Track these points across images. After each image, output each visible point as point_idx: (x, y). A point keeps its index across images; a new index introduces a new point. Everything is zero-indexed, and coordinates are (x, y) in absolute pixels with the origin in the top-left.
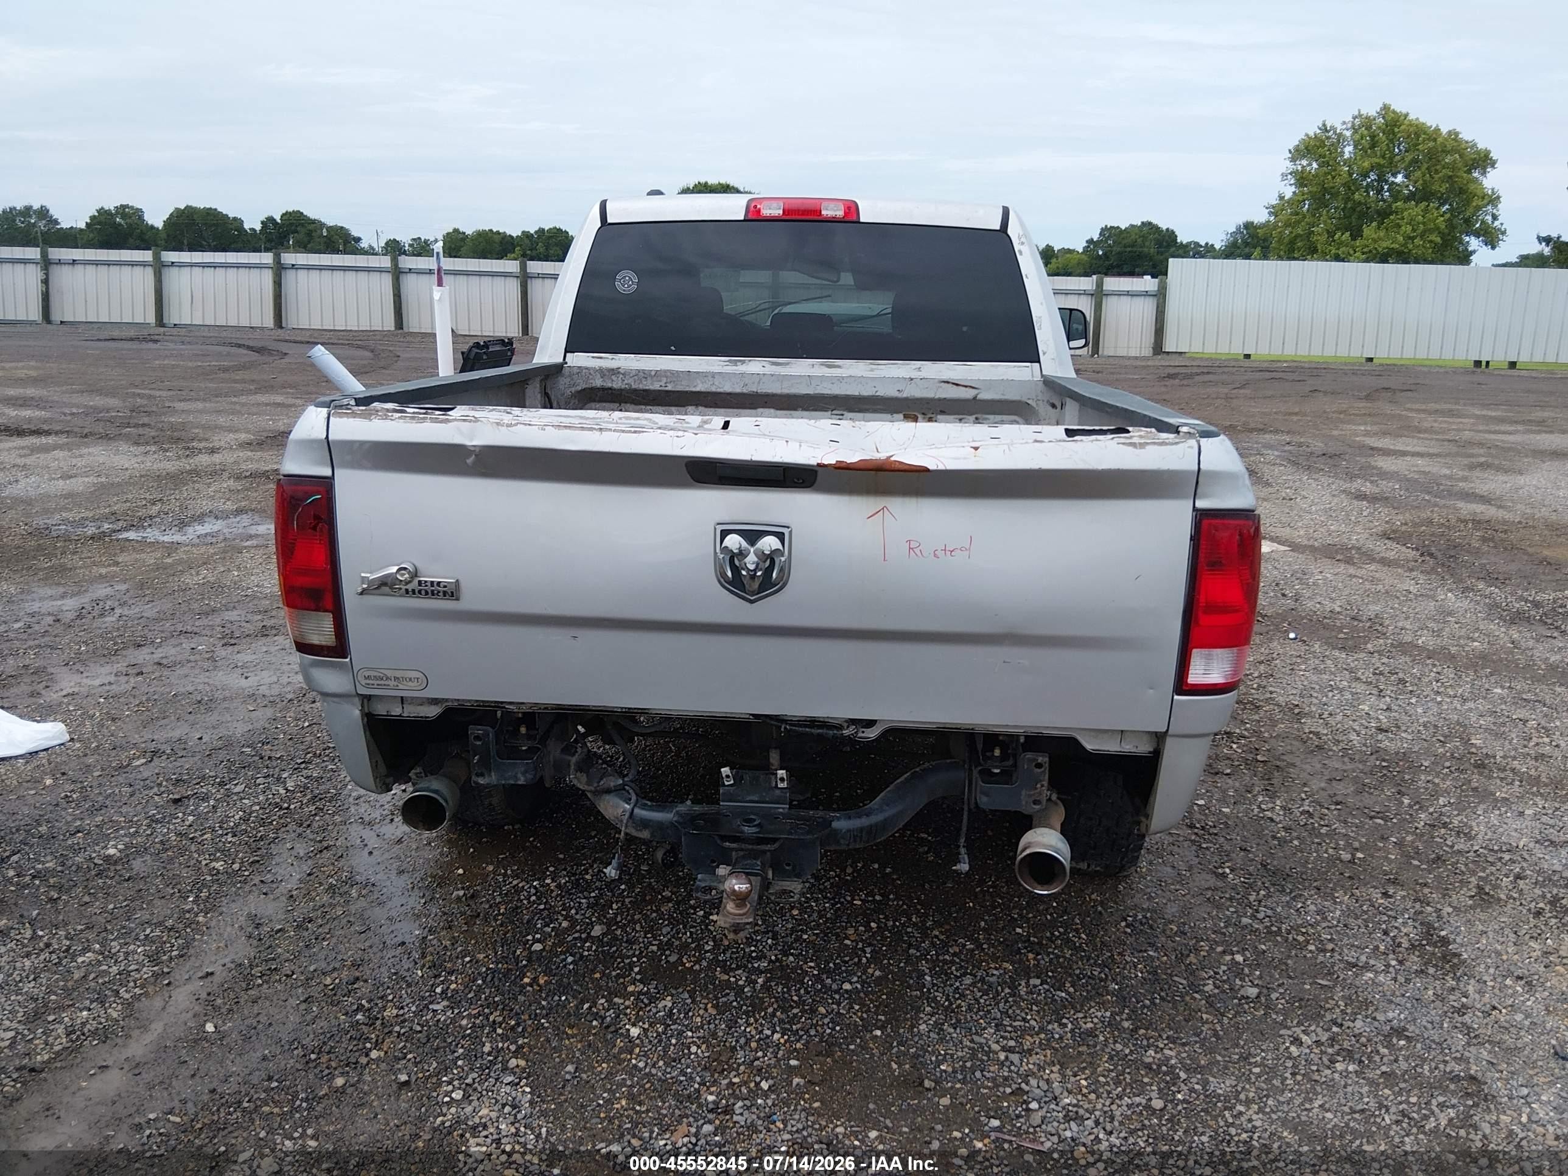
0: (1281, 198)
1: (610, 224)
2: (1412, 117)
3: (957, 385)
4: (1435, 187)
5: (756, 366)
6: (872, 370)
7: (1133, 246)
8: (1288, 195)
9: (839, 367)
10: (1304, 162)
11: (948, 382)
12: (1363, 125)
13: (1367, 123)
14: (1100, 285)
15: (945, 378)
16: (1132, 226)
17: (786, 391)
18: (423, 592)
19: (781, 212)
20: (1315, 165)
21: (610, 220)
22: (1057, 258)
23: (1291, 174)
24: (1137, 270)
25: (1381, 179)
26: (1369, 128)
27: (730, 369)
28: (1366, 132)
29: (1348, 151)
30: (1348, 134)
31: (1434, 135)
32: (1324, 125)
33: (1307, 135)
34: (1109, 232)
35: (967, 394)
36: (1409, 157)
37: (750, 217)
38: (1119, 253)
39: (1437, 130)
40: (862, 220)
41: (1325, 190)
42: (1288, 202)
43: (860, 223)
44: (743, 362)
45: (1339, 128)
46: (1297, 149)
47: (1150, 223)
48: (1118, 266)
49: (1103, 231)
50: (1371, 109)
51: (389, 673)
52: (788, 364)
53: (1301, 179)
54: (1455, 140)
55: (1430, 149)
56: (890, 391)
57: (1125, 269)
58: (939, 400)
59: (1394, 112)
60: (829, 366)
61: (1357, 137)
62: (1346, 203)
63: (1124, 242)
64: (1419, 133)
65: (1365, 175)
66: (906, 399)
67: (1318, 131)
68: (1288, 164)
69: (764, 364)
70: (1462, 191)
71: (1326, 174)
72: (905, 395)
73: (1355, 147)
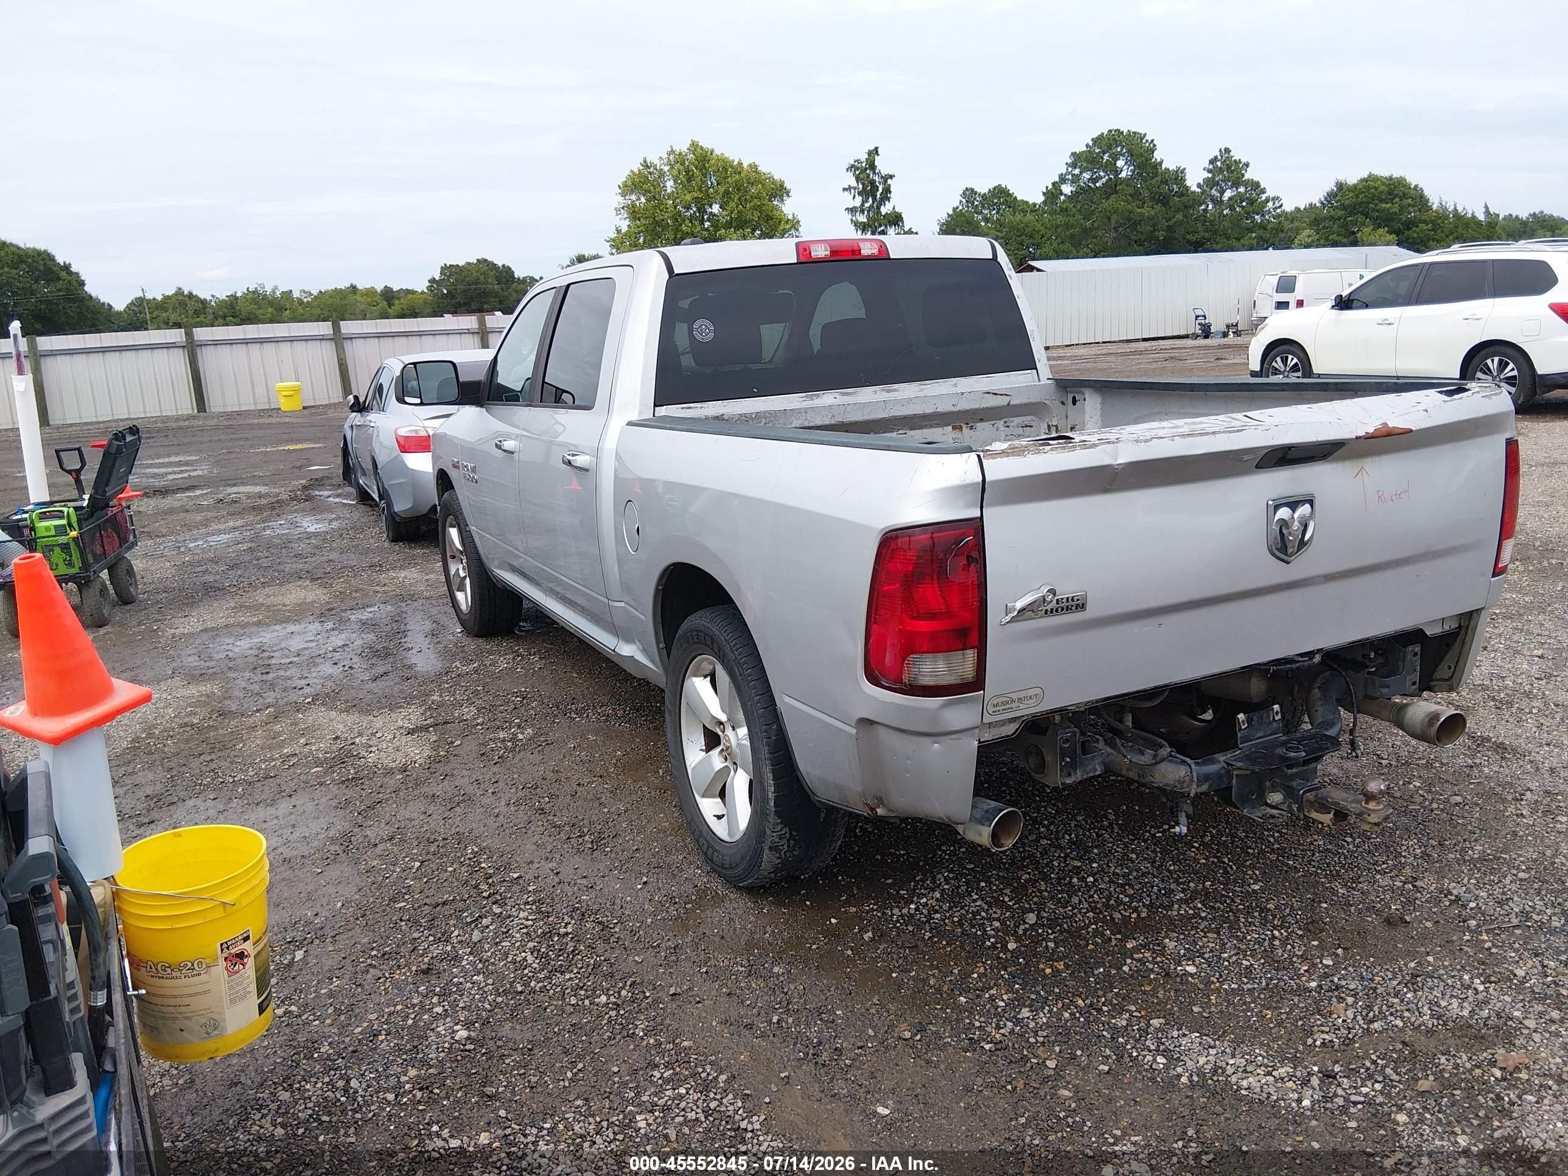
0: (619, 231)
1: (678, 275)
2: (718, 152)
3: (996, 394)
4: (749, 217)
5: (829, 399)
6: (921, 390)
7: (476, 284)
8: (624, 229)
9: (895, 390)
10: (634, 197)
11: (989, 393)
12: (677, 160)
13: (680, 159)
14: (482, 322)
15: (986, 389)
16: (468, 264)
17: (866, 418)
18: (1060, 609)
19: (828, 253)
20: (643, 200)
21: (676, 272)
22: (399, 299)
23: (623, 208)
24: (485, 306)
25: (701, 210)
26: (683, 164)
27: (809, 404)
28: (681, 167)
29: (670, 184)
30: (666, 168)
31: (738, 169)
32: (645, 161)
33: (632, 171)
34: (449, 271)
35: (1001, 401)
36: (722, 189)
37: (803, 260)
38: (464, 291)
39: (740, 164)
40: (892, 257)
41: (657, 223)
42: (625, 234)
43: (890, 259)
44: (818, 396)
45: (658, 163)
46: (625, 185)
47: (485, 260)
48: (465, 304)
49: (444, 269)
50: (683, 146)
51: (1014, 696)
52: (855, 393)
53: (634, 213)
54: (756, 172)
55: (737, 182)
56: (945, 407)
57: (473, 306)
58: (983, 409)
59: (702, 148)
60: (888, 391)
61: (675, 172)
62: (675, 234)
63: (468, 279)
64: (726, 168)
65: (688, 208)
66: (959, 412)
67: (641, 168)
68: (620, 199)
69: (836, 395)
70: (769, 218)
71: (655, 207)
72: (958, 409)
73: (675, 181)
